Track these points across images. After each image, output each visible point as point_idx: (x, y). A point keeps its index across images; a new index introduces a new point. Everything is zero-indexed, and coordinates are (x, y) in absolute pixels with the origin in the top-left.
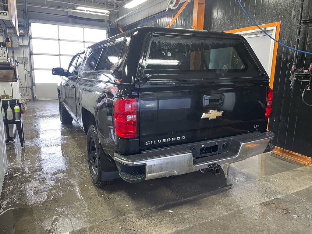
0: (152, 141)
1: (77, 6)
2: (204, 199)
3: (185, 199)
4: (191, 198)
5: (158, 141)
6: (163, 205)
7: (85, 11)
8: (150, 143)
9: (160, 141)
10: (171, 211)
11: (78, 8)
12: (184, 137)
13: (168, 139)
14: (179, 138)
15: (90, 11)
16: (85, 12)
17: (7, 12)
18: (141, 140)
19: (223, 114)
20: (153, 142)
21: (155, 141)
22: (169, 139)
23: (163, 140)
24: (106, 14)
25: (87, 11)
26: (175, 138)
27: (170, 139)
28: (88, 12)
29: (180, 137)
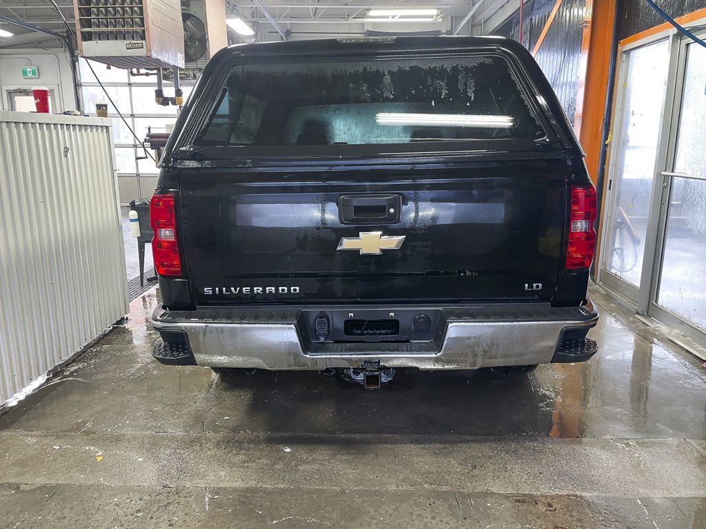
0: (217, 289)
1: (368, 10)
2: (385, 446)
3: (343, 436)
4: (358, 436)
5: (232, 289)
6: (288, 434)
7: (390, 17)
8: (214, 291)
9: (236, 291)
10: (288, 450)
11: (371, 13)
12: (298, 288)
13: (255, 288)
14: (283, 290)
15: (401, 17)
16: (390, 20)
17: (143, 42)
18: (193, 284)
19: (405, 244)
20: (221, 291)
21: (224, 289)
22: (258, 290)
23: (244, 289)
24: (435, 17)
25: (393, 17)
26: (273, 288)
27: (261, 289)
28: (396, 20)
29: (286, 288)
